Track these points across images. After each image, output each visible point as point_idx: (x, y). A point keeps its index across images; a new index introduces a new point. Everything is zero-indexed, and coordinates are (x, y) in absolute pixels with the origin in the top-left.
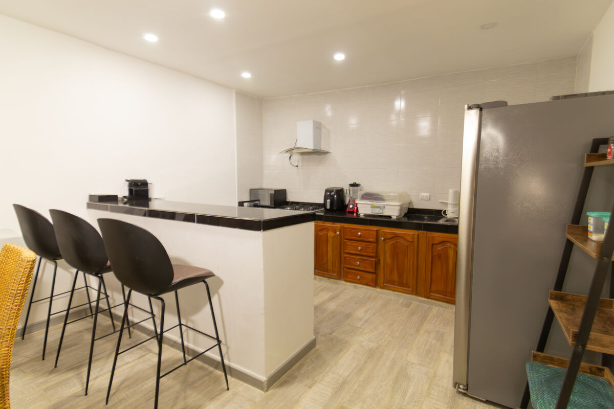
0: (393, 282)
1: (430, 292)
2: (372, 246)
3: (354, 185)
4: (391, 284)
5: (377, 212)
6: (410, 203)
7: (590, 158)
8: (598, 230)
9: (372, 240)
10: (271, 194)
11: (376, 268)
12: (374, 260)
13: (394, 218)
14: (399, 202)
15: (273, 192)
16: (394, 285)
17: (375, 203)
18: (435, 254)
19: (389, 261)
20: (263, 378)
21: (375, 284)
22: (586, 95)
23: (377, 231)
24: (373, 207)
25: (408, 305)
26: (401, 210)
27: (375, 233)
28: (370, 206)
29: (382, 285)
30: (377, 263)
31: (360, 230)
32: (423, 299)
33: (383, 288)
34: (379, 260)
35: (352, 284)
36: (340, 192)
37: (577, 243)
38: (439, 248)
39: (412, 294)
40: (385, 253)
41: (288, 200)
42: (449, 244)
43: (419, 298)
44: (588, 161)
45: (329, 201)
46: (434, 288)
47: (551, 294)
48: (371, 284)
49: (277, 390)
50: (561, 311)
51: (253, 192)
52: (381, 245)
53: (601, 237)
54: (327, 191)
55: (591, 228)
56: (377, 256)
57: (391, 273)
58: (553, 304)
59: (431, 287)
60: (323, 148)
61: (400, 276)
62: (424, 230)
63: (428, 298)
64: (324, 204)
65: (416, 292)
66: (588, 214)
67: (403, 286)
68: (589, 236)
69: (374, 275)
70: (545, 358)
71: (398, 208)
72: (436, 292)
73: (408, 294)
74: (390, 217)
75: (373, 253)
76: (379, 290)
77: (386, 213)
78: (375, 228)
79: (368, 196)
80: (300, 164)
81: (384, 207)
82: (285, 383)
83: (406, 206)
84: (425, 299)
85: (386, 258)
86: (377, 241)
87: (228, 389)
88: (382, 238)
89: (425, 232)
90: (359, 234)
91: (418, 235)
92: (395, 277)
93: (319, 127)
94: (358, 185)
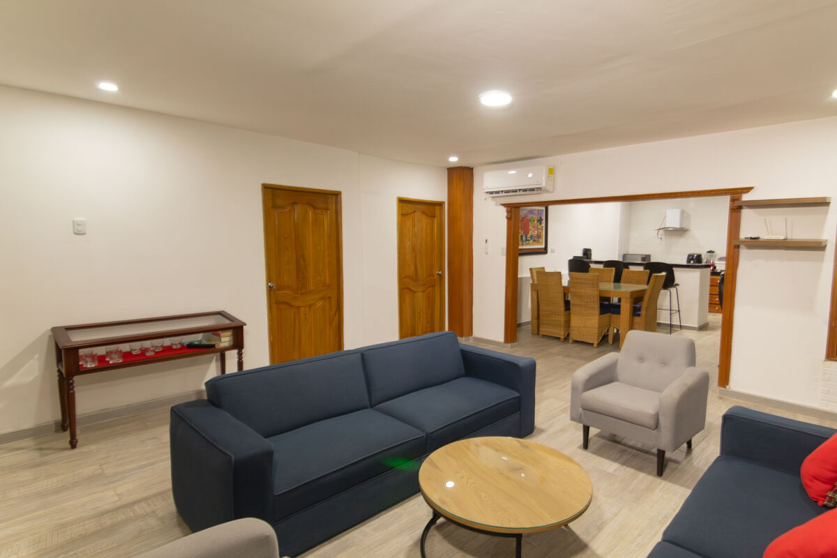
3: (710, 252)
36: (699, 257)
54: (689, 256)
80: (664, 238)
93: (683, 212)
94: (713, 252)
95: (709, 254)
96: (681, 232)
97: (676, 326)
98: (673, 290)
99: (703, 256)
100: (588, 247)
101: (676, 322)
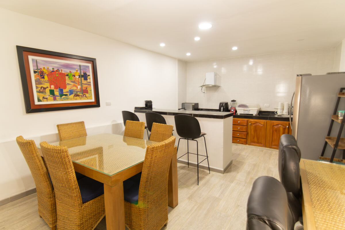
0: (254, 142)
1: (272, 145)
2: (245, 127)
3: (233, 101)
4: (254, 143)
5: (246, 112)
6: (260, 109)
7: (339, 94)
8: (341, 116)
9: (245, 125)
10: (193, 105)
11: (247, 136)
12: (246, 133)
13: (254, 115)
14: (257, 108)
15: (194, 104)
16: (255, 143)
17: (246, 109)
18: (274, 129)
19: (253, 132)
20: (222, 170)
21: (246, 143)
22: (339, 73)
23: (247, 121)
24: (244, 110)
25: (262, 151)
26: (257, 112)
27: (246, 122)
28: (243, 110)
29: (249, 144)
30: (247, 134)
31: (239, 120)
32: (268, 148)
33: (250, 145)
34: (248, 133)
35: (235, 144)
36: (226, 104)
37: (335, 120)
38: (276, 127)
39: (263, 147)
40: (251, 130)
41: (199, 108)
42: (280, 125)
43: (266, 148)
44: (339, 95)
45: (222, 108)
46: (273, 144)
47: (326, 137)
48: (244, 143)
49: (227, 174)
50: (330, 141)
51: (183, 104)
52: (249, 126)
53: (342, 118)
54: (220, 104)
55: (339, 116)
56: (247, 131)
57: (254, 138)
58: (327, 140)
59: (272, 143)
60: (217, 84)
61: (258, 139)
62: (269, 120)
63: (270, 148)
64: (219, 109)
65: (265, 146)
66: (339, 111)
67: (259, 144)
68: (339, 118)
69: (246, 140)
70: (323, 158)
71: (256, 111)
72: (274, 145)
73: (262, 147)
74: (252, 115)
75: (245, 130)
76: (247, 146)
77: (251, 113)
78: (246, 119)
79: (241, 106)
80: (205, 92)
81: (250, 111)
82: (228, 172)
83: (259, 110)
84: (269, 149)
85: (251, 132)
86: (247, 125)
87: (210, 173)
88: (250, 124)
89: (270, 121)
90: (239, 122)
91: (266, 122)
92: (256, 140)
93: (216, 75)
94: (235, 101)
95: (232, 102)
96: (215, 88)
97: (203, 167)
98: (200, 140)
99: (229, 104)
100: (149, 100)
101: (205, 164)
